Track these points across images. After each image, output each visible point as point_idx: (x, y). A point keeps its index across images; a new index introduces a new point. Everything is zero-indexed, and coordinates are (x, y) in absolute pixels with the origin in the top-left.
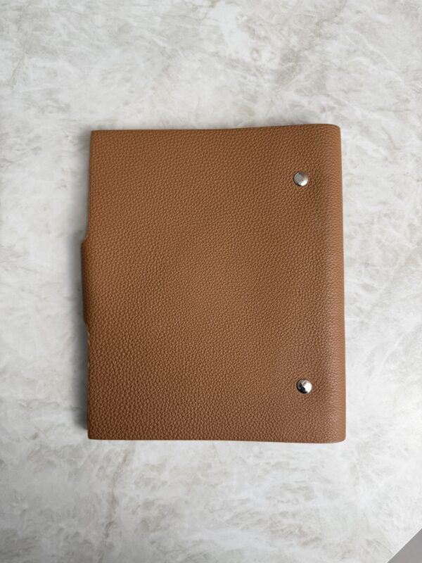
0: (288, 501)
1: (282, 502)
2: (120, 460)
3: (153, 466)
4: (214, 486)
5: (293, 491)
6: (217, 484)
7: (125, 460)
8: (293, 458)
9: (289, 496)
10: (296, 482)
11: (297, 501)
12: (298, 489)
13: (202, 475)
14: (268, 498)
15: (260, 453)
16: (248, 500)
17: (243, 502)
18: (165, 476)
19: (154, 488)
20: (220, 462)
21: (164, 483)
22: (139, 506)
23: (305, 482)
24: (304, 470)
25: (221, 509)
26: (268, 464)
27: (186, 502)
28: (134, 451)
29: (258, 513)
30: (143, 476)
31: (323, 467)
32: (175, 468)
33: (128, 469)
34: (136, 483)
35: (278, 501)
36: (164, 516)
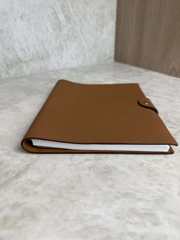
0: (136, 223)
1: (130, 223)
2: (14, 175)
3: (33, 182)
4: (72, 201)
5: (139, 215)
6: (76, 200)
7: (16, 176)
8: (138, 192)
9: (136, 219)
10: (143, 209)
11: (144, 224)
12: (144, 214)
13: (66, 192)
14: (118, 218)
15: (112, 185)
16: (99, 216)
17: (95, 217)
18: (39, 189)
19: (27, 195)
20: (82, 186)
21: (36, 193)
22: (8, 205)
23: (150, 209)
24: (148, 201)
25: (74, 220)
26: (118, 192)
27: (47, 209)
28: (25, 172)
29: (107, 229)
30: (23, 186)
31: (164, 201)
32: (48, 185)
33: (16, 181)
34: (16, 190)
35: (127, 222)
36: (23, 217)
